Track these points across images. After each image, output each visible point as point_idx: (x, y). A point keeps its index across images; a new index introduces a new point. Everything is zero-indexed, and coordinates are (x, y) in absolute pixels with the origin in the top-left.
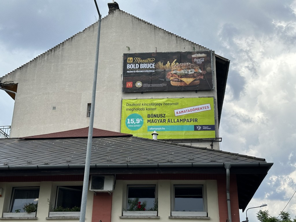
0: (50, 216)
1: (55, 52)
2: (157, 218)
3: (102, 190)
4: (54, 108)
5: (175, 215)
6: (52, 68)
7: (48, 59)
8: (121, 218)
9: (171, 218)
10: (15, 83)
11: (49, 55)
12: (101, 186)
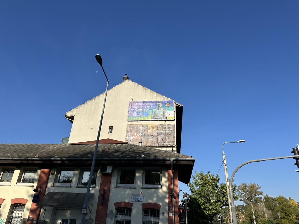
0: (78, 186)
1: (95, 100)
2: (135, 188)
3: (106, 172)
4: (92, 128)
5: (144, 186)
6: (93, 108)
7: (91, 104)
8: (115, 188)
9: (142, 188)
10: (73, 115)
11: (92, 102)
12: (106, 170)
